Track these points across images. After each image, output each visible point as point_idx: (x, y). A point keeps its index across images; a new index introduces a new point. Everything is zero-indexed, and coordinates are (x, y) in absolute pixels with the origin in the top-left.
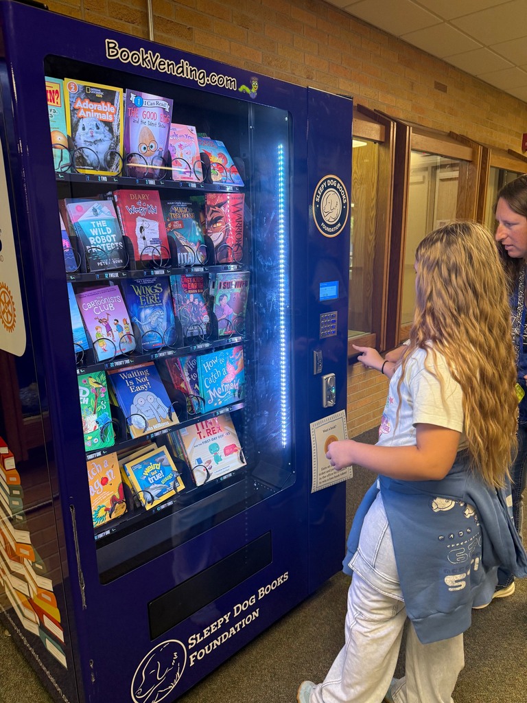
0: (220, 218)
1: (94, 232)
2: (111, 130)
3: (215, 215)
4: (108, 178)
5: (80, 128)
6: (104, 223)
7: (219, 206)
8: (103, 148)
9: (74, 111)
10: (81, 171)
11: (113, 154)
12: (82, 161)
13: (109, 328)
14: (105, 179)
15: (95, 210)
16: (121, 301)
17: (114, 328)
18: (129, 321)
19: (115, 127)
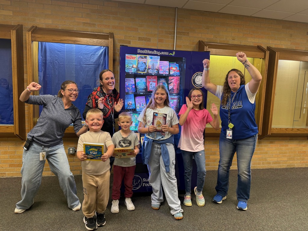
0: (172, 82)
1: (140, 84)
2: (145, 64)
3: (171, 82)
4: (143, 73)
5: (139, 64)
6: (142, 83)
7: (172, 80)
8: (143, 67)
9: (138, 61)
10: (138, 72)
11: (145, 68)
12: (139, 70)
13: (140, 105)
14: (142, 74)
15: (141, 80)
16: (145, 99)
17: (141, 105)
18: (145, 104)
19: (146, 63)
